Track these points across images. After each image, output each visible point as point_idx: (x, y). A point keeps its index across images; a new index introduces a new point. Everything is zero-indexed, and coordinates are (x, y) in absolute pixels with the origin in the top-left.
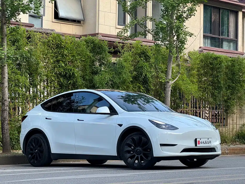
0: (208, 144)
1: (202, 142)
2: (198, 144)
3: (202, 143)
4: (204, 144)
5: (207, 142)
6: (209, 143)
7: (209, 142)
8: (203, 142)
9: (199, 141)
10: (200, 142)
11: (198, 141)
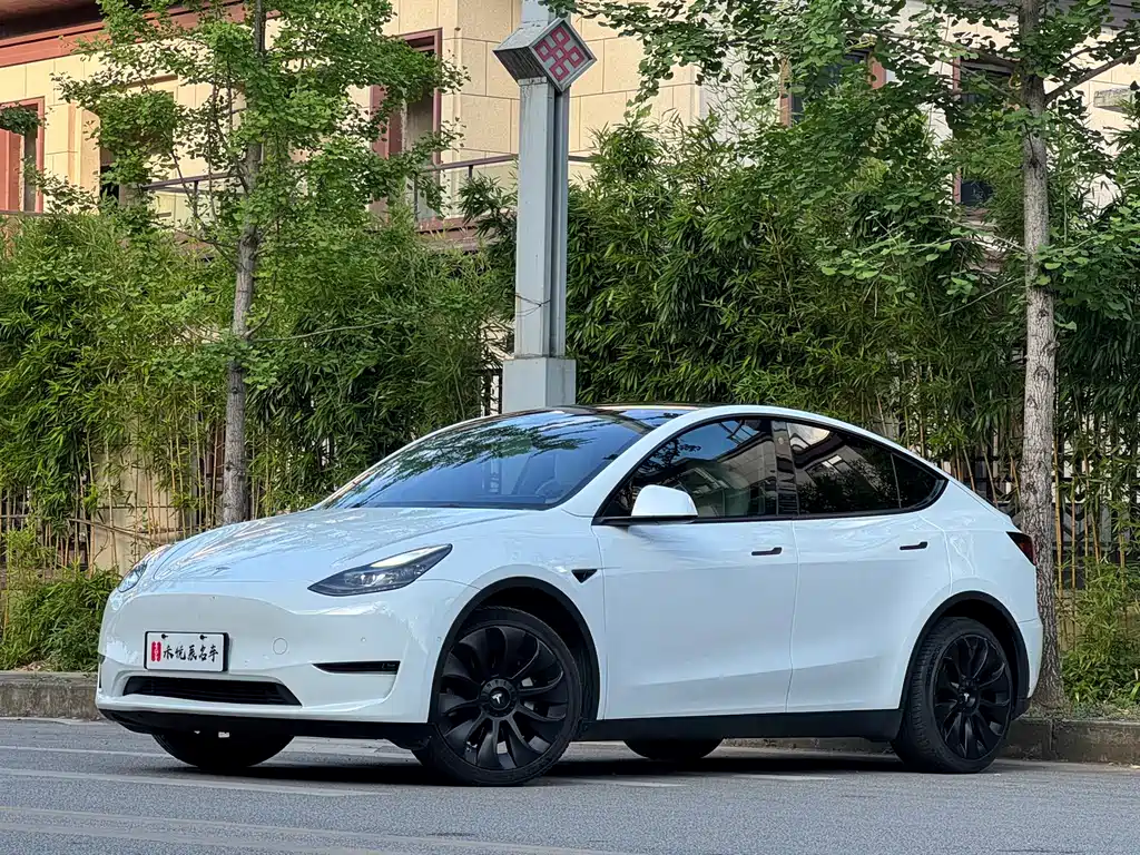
0: (204, 659)
1: (173, 652)
2: (153, 659)
3: (172, 655)
4: (184, 658)
5: (197, 652)
6: (209, 659)
7: (207, 651)
8: (179, 652)
9: (159, 644)
10: (163, 649)
11: (154, 644)
